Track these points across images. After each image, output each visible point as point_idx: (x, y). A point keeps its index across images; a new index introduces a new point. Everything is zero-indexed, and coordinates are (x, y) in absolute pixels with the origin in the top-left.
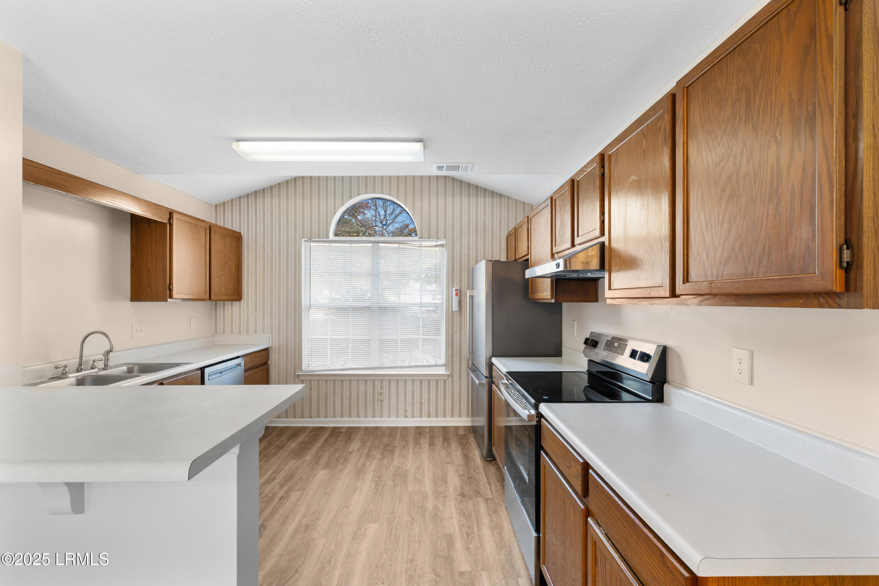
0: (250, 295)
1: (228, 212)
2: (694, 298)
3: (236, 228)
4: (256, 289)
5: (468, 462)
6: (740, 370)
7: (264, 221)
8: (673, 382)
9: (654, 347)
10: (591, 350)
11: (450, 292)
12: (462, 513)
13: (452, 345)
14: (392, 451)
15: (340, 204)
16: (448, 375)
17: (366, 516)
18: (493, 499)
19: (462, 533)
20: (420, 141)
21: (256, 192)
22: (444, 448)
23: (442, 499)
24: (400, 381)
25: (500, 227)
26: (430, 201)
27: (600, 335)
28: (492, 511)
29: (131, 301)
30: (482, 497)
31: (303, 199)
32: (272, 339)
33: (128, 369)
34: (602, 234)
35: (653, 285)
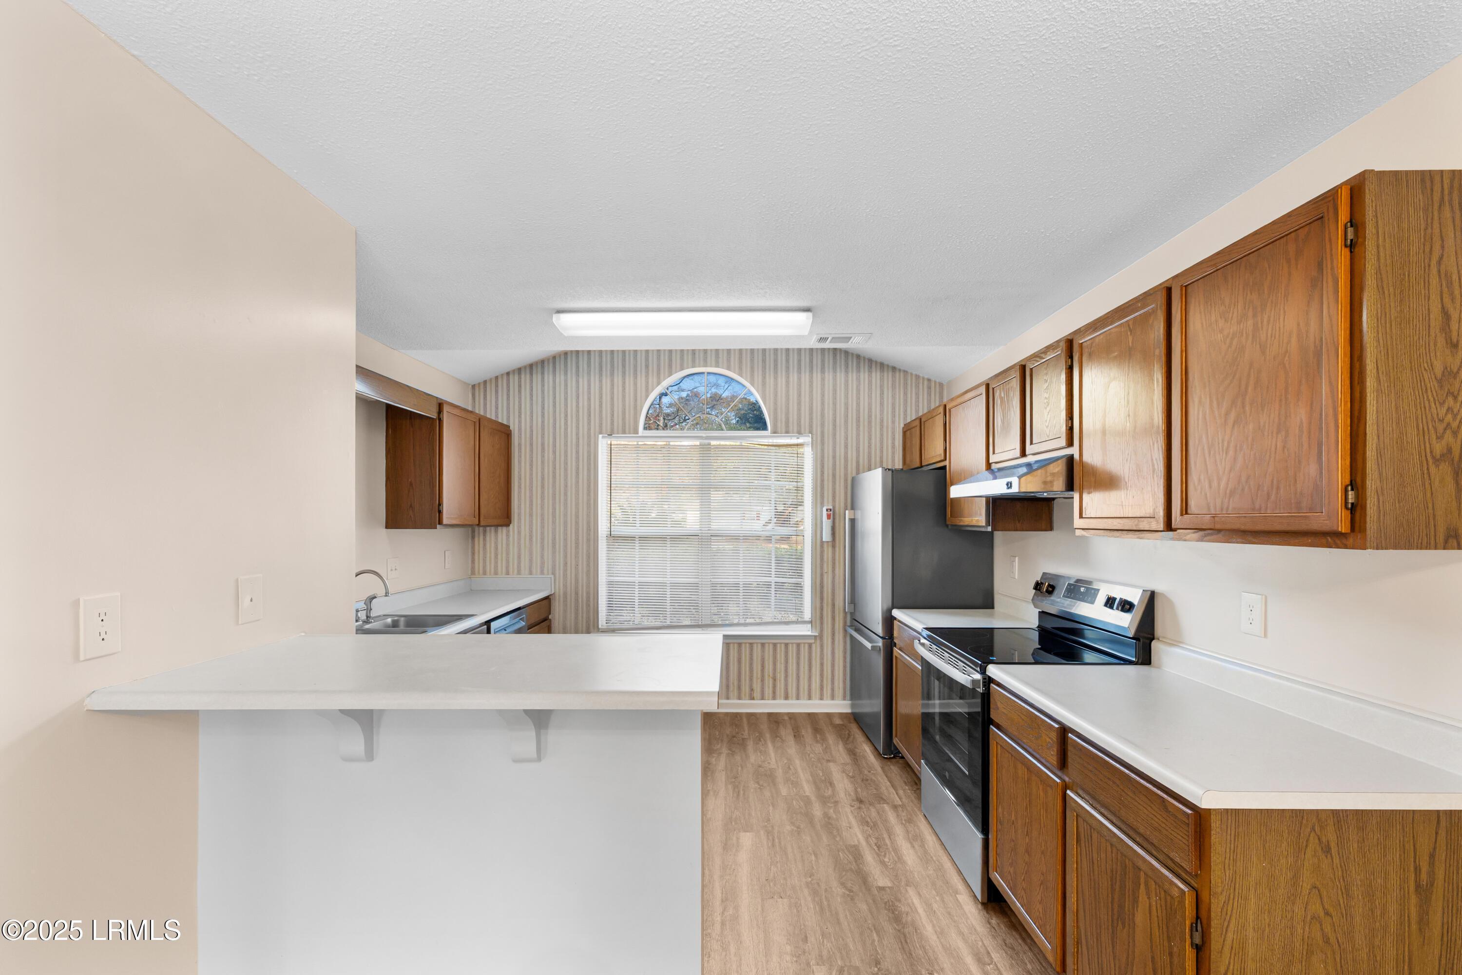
0: (523, 518)
1: (491, 396)
2: (1194, 533)
3: (503, 419)
4: (531, 509)
5: (857, 759)
6: (1251, 619)
7: (543, 408)
8: (1164, 637)
9: (1139, 592)
10: (1044, 598)
11: (819, 513)
12: (864, 822)
13: (822, 593)
14: (743, 744)
15: (655, 383)
16: (815, 636)
17: (733, 823)
18: (903, 806)
19: (870, 845)
20: (807, 310)
21: (531, 366)
22: (817, 742)
23: (832, 805)
24: (743, 645)
25: (894, 416)
26: (788, 378)
27: (1057, 577)
28: (905, 820)
29: (387, 527)
30: (888, 803)
31: (601, 375)
32: (555, 582)
33: (393, 621)
34: (1070, 443)
35: (1142, 515)
